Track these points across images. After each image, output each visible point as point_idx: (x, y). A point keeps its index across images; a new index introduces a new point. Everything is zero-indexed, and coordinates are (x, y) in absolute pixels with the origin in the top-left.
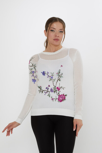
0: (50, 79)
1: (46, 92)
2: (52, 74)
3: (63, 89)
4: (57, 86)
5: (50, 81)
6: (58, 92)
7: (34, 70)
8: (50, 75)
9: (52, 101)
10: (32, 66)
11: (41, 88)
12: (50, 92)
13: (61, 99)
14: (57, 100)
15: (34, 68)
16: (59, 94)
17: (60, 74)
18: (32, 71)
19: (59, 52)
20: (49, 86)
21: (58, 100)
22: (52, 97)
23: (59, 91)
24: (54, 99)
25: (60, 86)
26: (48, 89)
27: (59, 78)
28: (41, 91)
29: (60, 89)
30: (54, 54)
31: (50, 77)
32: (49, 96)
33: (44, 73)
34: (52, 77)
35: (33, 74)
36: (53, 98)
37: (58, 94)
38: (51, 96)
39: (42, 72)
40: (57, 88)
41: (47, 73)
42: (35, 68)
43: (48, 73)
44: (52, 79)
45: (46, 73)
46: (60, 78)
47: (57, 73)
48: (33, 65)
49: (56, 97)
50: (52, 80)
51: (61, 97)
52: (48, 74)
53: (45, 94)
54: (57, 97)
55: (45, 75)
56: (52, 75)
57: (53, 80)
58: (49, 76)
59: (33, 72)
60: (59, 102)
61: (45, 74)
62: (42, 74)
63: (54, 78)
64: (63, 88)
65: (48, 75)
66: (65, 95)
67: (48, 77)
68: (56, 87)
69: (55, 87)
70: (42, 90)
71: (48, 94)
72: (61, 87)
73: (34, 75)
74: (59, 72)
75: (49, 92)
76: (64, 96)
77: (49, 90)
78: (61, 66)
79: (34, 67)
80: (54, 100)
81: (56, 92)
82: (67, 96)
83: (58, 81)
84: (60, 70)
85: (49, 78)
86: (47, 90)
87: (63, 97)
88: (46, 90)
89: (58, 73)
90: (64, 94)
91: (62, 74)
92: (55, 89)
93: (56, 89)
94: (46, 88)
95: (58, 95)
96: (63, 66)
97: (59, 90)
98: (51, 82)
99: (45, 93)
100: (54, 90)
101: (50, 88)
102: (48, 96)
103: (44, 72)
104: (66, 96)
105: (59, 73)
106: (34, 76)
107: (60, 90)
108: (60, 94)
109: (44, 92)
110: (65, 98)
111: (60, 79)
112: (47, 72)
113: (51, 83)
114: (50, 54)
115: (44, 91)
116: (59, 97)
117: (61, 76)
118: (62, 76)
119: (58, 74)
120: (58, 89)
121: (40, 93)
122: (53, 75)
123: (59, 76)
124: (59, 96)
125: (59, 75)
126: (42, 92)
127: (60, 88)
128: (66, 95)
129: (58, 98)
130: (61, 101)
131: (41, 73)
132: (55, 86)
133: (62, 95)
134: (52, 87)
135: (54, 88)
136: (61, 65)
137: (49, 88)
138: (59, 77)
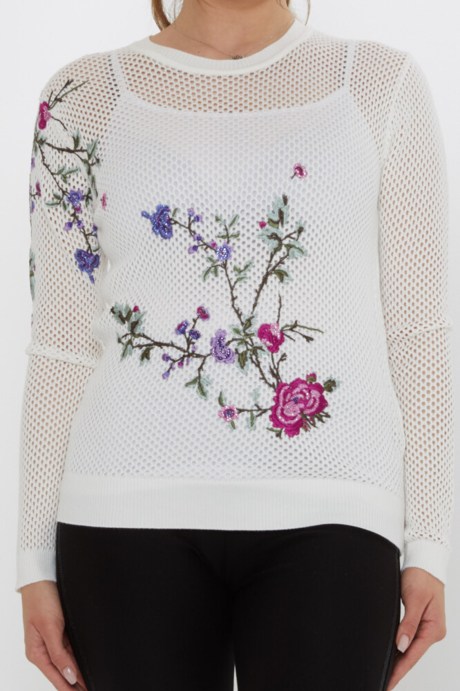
0: (209, 265)
1: (176, 354)
2: (221, 230)
3: (309, 339)
4: (265, 315)
5: (211, 275)
6: (265, 359)
7: (78, 183)
8: (208, 231)
9: (223, 425)
10: (68, 150)
11: (134, 325)
12: (211, 361)
13: (293, 411)
14: (265, 421)
15: (84, 168)
16: (276, 376)
17: (282, 231)
18: (65, 186)
19: (273, 61)
20: (203, 314)
21: (274, 418)
22: (220, 400)
23: (277, 356)
24: (240, 411)
25: (286, 320)
26: (196, 335)
27: (276, 258)
28: (137, 341)
29: (282, 340)
30: (236, 73)
31: (211, 252)
32: (201, 387)
33: (162, 222)
34: (226, 252)
35: (78, 209)
36: (232, 401)
37: (268, 376)
38: (213, 393)
39: (152, 210)
40: (264, 332)
41: (185, 220)
42: (89, 172)
43: (198, 219)
44: (225, 266)
45: (182, 217)
46: (281, 262)
47: (262, 225)
48: (76, 141)
49: (256, 395)
50: (222, 274)
51: (297, 401)
52: (193, 227)
53: (166, 375)
54: (267, 398)
55: (170, 231)
56: (227, 237)
57: (230, 268)
58: (199, 243)
59: (75, 197)
60: (279, 435)
61: (175, 227)
62: (148, 224)
63: (237, 260)
64: (304, 332)
65: (192, 233)
66: (321, 380)
67: (195, 248)
68: (255, 327)
69: (248, 323)
70: (143, 341)
71: (196, 375)
72: (293, 327)
73: (81, 216)
74: (281, 213)
75: (199, 361)
76: (315, 393)
77: (203, 346)
78: (292, 167)
79: (85, 162)
80: (242, 420)
81: (258, 365)
82: (336, 392)
83: (270, 278)
84: (285, 200)
85: (201, 259)
86: (189, 342)
87: (306, 402)
88: (181, 341)
89: (271, 221)
90: (314, 376)
91: (300, 230)
92: (243, 342)
93: (257, 340)
94: (181, 329)
95: (273, 380)
96: (306, 169)
97: (274, 349)
98: (219, 283)
99: (167, 365)
100: (242, 349)
101: (207, 330)
102: (194, 390)
103: (163, 210)
104: (330, 390)
105: (276, 218)
106: (79, 223)
107: (282, 348)
108: (287, 378)
109: (156, 353)
110: (323, 403)
111: (283, 267)
112: (191, 213)
113: (214, 294)
114: (208, 73)
115: (160, 345)
116: (277, 399)
117: (289, 247)
118: (301, 243)
119: (273, 230)
120: (271, 338)
121: (124, 355)
122: (231, 232)
123: (280, 240)
124: (279, 387)
125: (274, 236)
126: (146, 355)
127: (282, 334)
128: (331, 385)
129: (274, 409)
130: (293, 430)
131: (145, 215)
132: (246, 313)
133: (302, 386)
134: (223, 321)
135: (237, 331)
136: (295, 163)
137: (201, 326)
138: (276, 250)
